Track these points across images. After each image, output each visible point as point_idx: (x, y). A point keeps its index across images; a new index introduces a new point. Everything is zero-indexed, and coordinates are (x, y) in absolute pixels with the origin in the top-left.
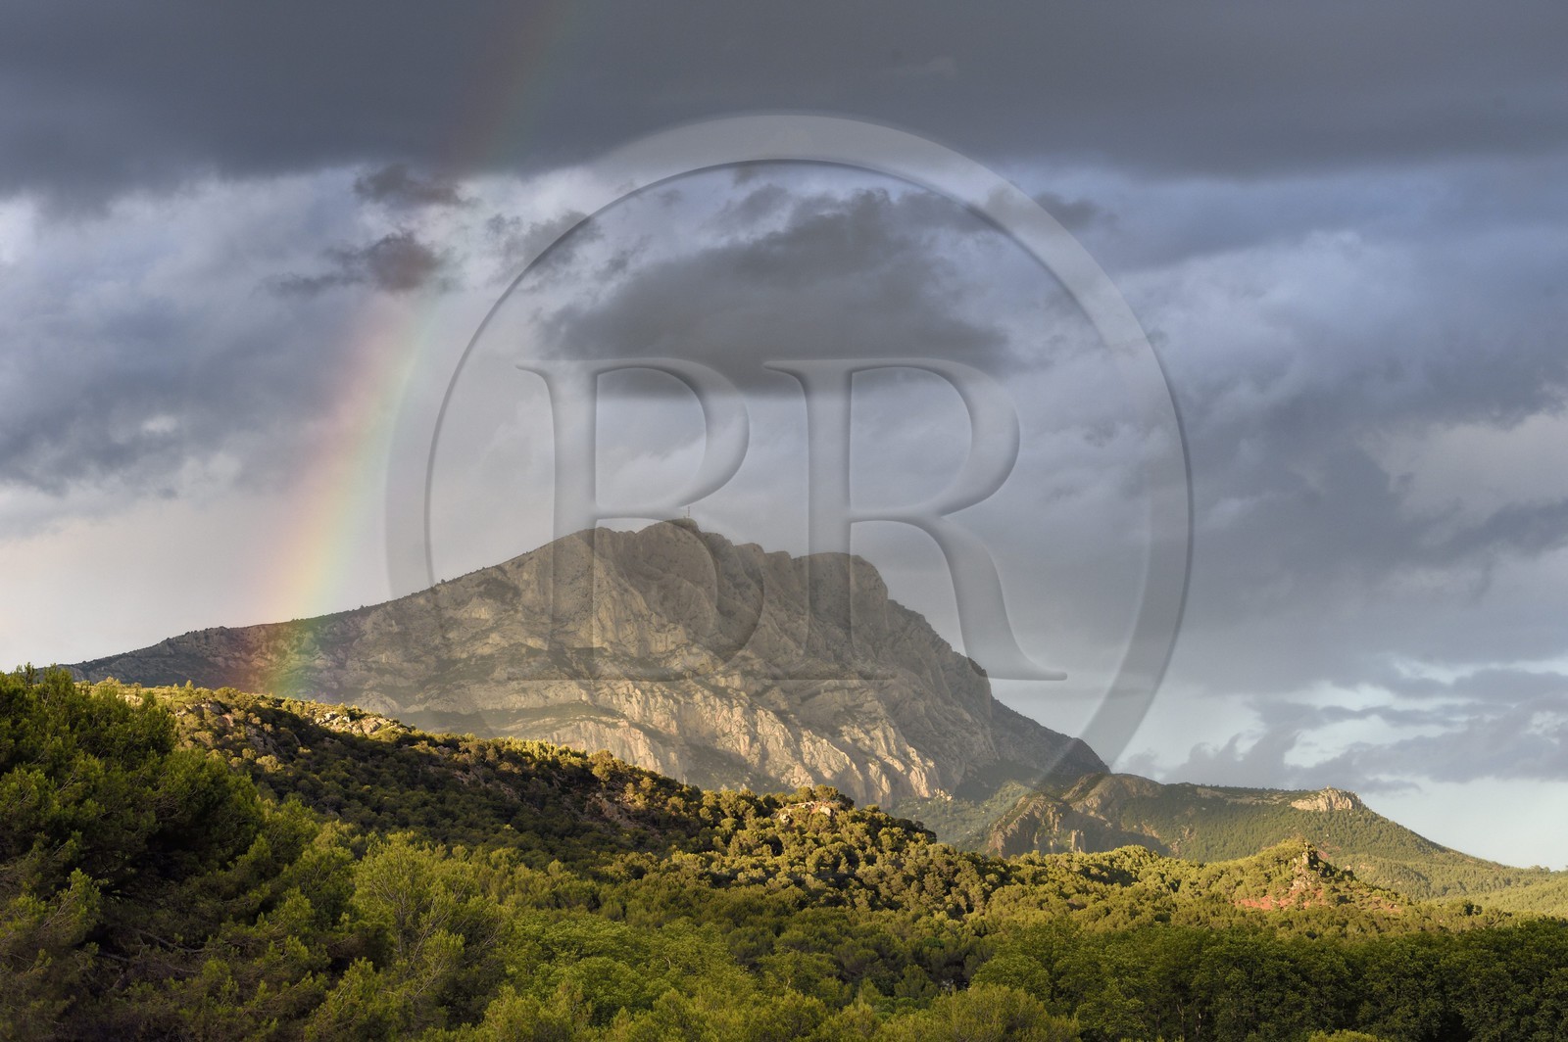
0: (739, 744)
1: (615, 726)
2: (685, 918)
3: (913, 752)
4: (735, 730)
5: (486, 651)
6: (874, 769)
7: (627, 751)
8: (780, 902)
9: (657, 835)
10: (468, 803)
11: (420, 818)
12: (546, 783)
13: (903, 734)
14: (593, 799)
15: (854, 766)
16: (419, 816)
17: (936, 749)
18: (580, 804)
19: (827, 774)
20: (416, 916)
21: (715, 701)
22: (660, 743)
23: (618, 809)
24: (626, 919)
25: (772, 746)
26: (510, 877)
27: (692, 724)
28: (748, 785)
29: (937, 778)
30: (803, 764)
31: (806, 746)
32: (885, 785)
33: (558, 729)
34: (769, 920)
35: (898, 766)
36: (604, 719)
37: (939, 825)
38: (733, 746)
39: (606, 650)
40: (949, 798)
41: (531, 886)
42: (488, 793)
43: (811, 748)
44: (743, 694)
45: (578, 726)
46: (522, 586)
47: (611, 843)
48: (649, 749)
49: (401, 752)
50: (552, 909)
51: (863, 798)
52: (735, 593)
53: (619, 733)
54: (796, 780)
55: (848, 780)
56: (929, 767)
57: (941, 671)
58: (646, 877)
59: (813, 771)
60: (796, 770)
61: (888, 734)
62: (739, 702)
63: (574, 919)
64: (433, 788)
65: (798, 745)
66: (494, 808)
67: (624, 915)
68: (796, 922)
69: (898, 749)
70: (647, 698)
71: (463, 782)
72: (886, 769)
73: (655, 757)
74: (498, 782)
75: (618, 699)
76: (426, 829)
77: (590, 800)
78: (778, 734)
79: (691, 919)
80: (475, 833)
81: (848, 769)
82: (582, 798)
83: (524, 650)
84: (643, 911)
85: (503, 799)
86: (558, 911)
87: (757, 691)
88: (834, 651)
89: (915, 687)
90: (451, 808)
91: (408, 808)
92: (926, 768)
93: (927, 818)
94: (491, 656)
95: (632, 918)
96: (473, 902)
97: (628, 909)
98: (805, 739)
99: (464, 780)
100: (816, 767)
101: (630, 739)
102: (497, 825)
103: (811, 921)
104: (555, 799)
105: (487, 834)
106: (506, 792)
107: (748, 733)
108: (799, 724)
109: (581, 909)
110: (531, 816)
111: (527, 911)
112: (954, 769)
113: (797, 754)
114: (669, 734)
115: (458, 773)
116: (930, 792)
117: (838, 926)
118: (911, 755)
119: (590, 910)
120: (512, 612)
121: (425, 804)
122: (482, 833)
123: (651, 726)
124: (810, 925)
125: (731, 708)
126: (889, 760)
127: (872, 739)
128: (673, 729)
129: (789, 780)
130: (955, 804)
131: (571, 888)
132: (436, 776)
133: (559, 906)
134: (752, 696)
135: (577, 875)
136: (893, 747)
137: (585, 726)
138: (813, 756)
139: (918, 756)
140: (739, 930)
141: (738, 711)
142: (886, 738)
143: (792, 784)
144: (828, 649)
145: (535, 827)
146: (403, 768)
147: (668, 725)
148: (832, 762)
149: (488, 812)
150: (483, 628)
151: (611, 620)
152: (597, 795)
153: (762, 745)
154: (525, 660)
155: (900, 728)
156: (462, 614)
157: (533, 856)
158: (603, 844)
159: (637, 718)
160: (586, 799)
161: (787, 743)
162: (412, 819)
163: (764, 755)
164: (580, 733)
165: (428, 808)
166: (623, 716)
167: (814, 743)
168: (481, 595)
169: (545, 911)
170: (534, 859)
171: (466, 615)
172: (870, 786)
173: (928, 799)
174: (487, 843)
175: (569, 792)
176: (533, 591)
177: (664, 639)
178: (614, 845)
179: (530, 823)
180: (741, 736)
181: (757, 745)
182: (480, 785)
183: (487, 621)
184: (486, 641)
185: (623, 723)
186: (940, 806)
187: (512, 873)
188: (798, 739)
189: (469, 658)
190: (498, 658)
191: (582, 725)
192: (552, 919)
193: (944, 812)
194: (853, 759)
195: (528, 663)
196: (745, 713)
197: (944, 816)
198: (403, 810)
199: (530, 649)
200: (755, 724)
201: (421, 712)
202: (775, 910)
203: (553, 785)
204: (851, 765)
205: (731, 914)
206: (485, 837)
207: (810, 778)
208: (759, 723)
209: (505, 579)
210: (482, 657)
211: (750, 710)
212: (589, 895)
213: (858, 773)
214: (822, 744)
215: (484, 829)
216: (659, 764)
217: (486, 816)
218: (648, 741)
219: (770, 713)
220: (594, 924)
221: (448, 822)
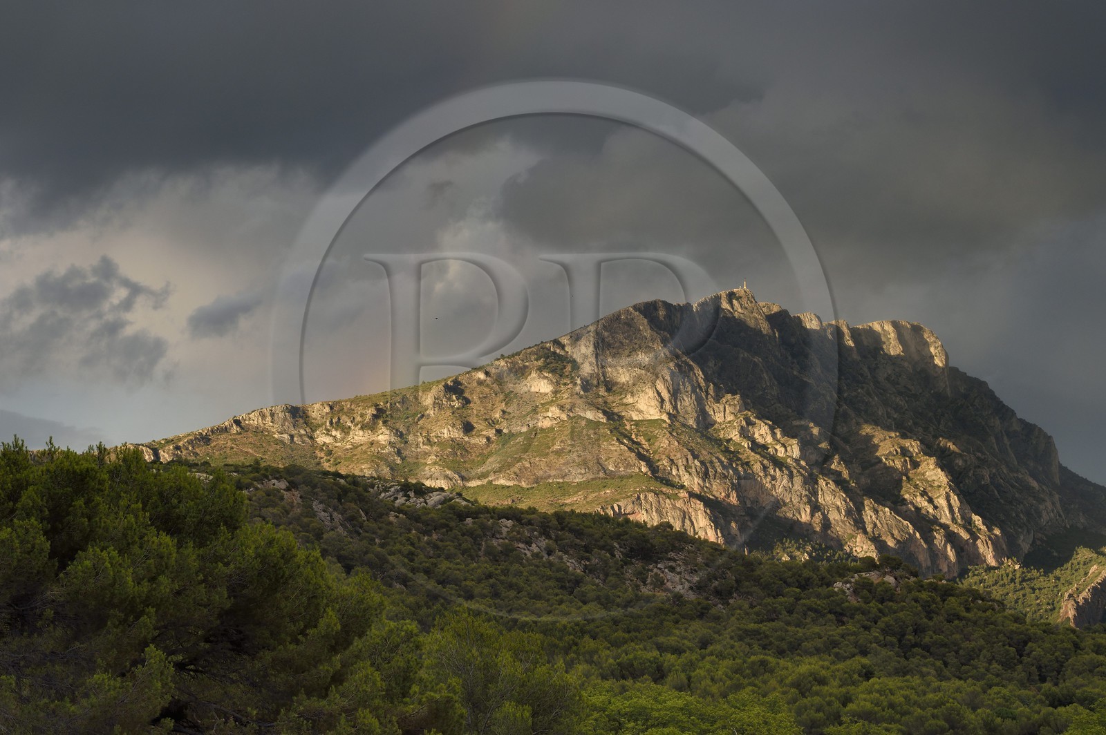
0: (800, 514)
1: (676, 497)
2: (751, 688)
3: (977, 520)
4: (795, 500)
5: (546, 424)
6: (939, 538)
7: (687, 522)
8: (845, 673)
9: (720, 605)
10: (531, 574)
11: (485, 591)
12: (608, 555)
13: (968, 503)
14: (655, 570)
15: (918, 535)
16: (483, 588)
17: (1002, 517)
18: (642, 576)
19: (891, 543)
20: (486, 686)
21: (775, 471)
22: (720, 513)
23: (680, 579)
24: (691, 690)
25: (833, 516)
26: (574, 648)
27: (752, 494)
28: (810, 555)
29: (1004, 546)
30: (865, 532)
31: (868, 515)
32: (951, 553)
33: (617, 501)
34: (835, 691)
35: (965, 535)
36: (664, 489)
37: (1007, 594)
38: (794, 515)
39: (665, 421)
40: (1017, 567)
41: (595, 657)
42: (551, 565)
43: (873, 517)
44: (803, 463)
45: (639, 498)
46: (579, 360)
47: (674, 614)
48: (710, 519)
49: (464, 525)
50: (617, 680)
51: (928, 568)
52: (793, 363)
53: (679, 504)
54: (859, 549)
55: (912, 549)
56: (996, 535)
57: (1005, 438)
58: (710, 648)
59: (877, 541)
60: (858, 540)
61: (952, 501)
62: (799, 472)
63: (638, 690)
64: (497, 561)
65: (860, 514)
66: (558, 580)
67: (689, 686)
68: (862, 692)
69: (963, 518)
70: (707, 469)
71: (525, 554)
72: (951, 537)
73: (716, 528)
74: (560, 553)
75: (678, 470)
76: (491, 601)
77: (652, 571)
78: (839, 503)
79: (756, 689)
80: (539, 604)
81: (912, 537)
82: (644, 568)
83: (583, 423)
84: (708, 682)
85: (566, 571)
86: (623, 682)
87: (817, 460)
88: (895, 419)
89: (979, 454)
90: (514, 580)
91: (473, 580)
92: (993, 536)
93: (995, 587)
94: (551, 429)
95: (697, 688)
96: (542, 670)
97: (692, 679)
98: (866, 509)
99: (527, 552)
100: (880, 536)
101: (690, 510)
102: (561, 596)
103: (878, 691)
104: (617, 570)
105: (551, 606)
106: (568, 564)
107: (809, 502)
108: (861, 493)
109: (646, 680)
110: (594, 587)
111: (592, 682)
112: (1022, 537)
113: (860, 524)
114: (729, 504)
115: (521, 545)
116: (997, 561)
117: (906, 697)
118: (977, 523)
119: (656, 681)
120: (571, 386)
121: (490, 576)
122: (546, 604)
123: (711, 497)
124: (878, 695)
125: (791, 476)
126: (954, 528)
127: (936, 507)
128: (733, 499)
129: (852, 549)
130: (1023, 573)
131: (635, 658)
132: (500, 548)
133: (624, 677)
134: (812, 465)
135: (641, 646)
136: (957, 514)
137: (646, 497)
138: (875, 525)
139: (984, 524)
140: (805, 700)
141: (798, 481)
142: (950, 507)
143: (855, 554)
144: (889, 417)
145: (598, 598)
146: (467, 541)
147: (728, 496)
148: (896, 532)
149: (551, 583)
150: (542, 402)
151: (669, 391)
152: (659, 566)
153: (823, 514)
154: (584, 432)
155: (965, 496)
156: (521, 388)
157: (598, 627)
158: (666, 615)
159: (696, 489)
160: (648, 570)
161: (849, 513)
162: (476, 591)
163: (827, 524)
164: (641, 505)
165: (492, 581)
166: (682, 487)
167: (876, 512)
168: (540, 369)
169: (610, 682)
170: (598, 630)
171: (525, 389)
172: (934, 554)
173: (994, 568)
174: (551, 614)
175: (631, 563)
176: (591, 364)
177: (722, 409)
178: (677, 616)
179: (592, 595)
180: (802, 506)
181: (818, 515)
182: (542, 557)
183: (547, 394)
184: (546, 414)
185: (683, 494)
186: (1008, 575)
187: (576, 644)
188: (860, 508)
189: (530, 432)
190: (557, 431)
191: (642, 496)
192: (617, 691)
193: (1013, 580)
194: (916, 528)
195: (587, 435)
196: (805, 483)
197: (1012, 585)
198: (468, 583)
199: (588, 420)
200: (815, 494)
201: (483, 486)
202: (840, 680)
203: (614, 556)
204: (914, 533)
205: (797, 685)
206: (549, 608)
207: (873, 547)
208: (820, 493)
209: (562, 353)
210: (542, 430)
211: (811, 482)
212: (654, 666)
213: (921, 540)
214: (884, 513)
215: (548, 600)
216: (720, 535)
217: (550, 587)
218: (708, 511)
219: (831, 482)
220: (660, 694)
221: (512, 593)
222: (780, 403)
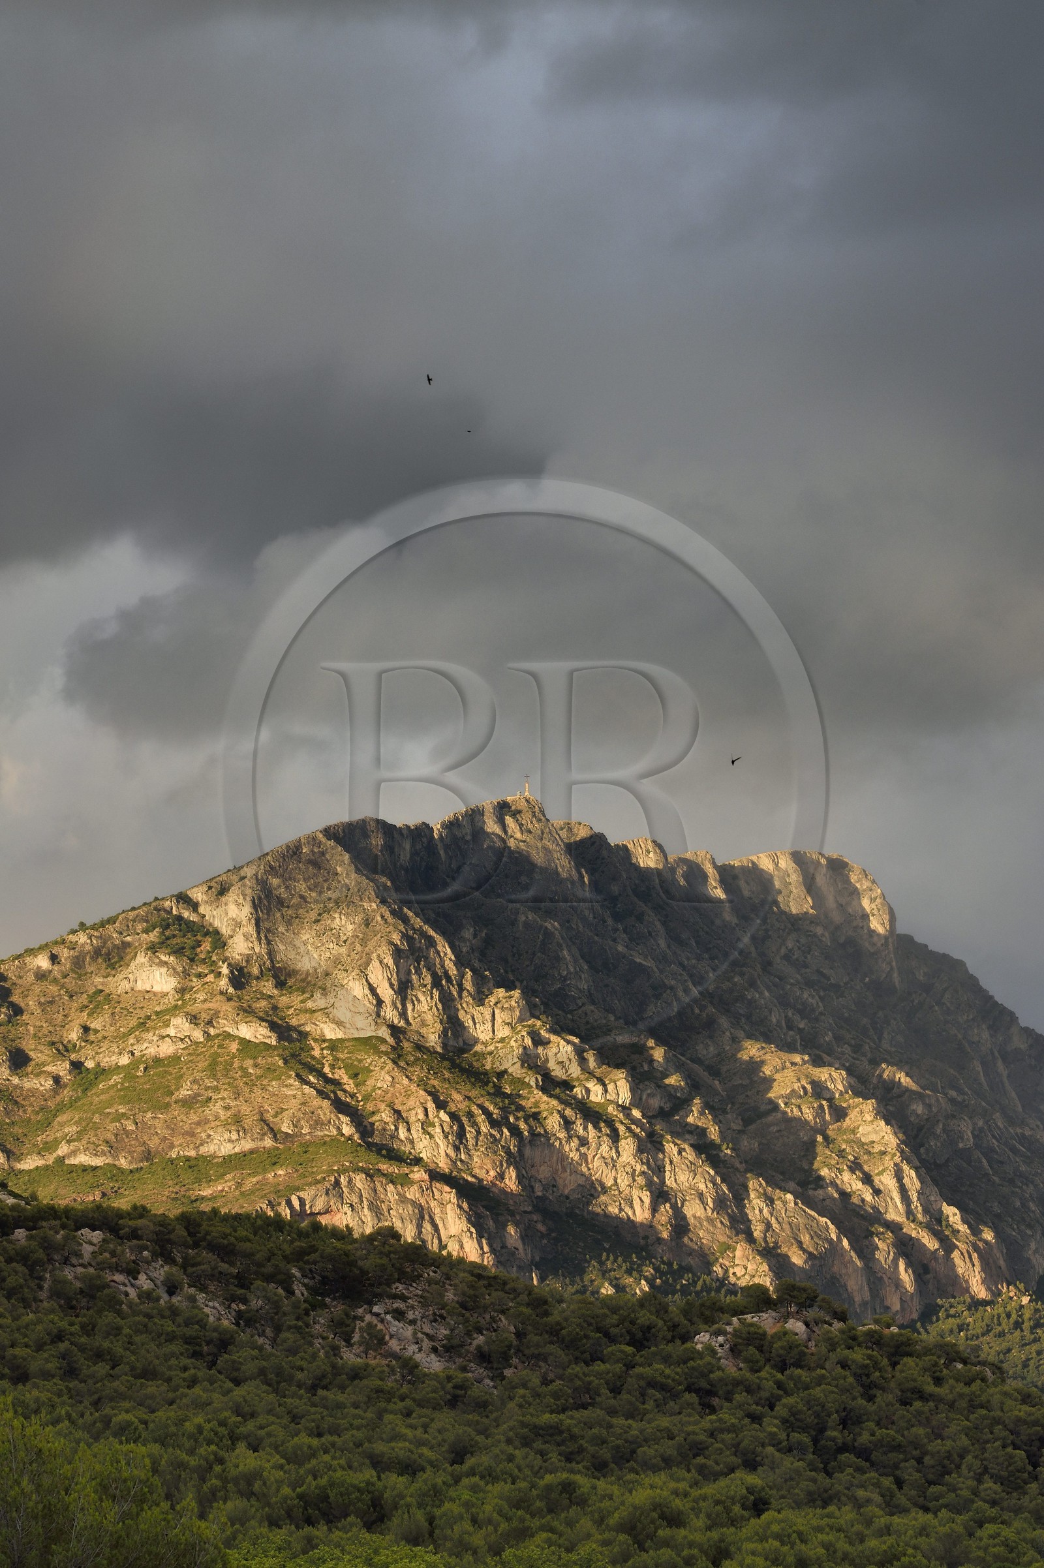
0: (632, 1207)
1: (405, 1181)
2: (544, 1535)
3: (952, 1214)
4: (624, 1182)
5: (166, 1049)
6: (883, 1248)
7: (427, 1226)
8: (718, 1502)
9: (487, 1381)
10: (138, 1332)
11: (49, 1366)
12: (280, 1291)
13: (936, 1183)
14: (368, 1317)
15: (845, 1243)
16: (47, 1361)
17: (997, 1208)
18: (343, 1329)
19: (797, 1259)
20: (46, 1550)
21: (585, 1129)
22: (486, 1208)
23: (415, 1334)
24: (434, 1542)
25: (693, 1210)
26: (218, 1468)
27: (544, 1172)
28: (651, 1283)
29: (1002, 1263)
30: (751, 1239)
31: (756, 1207)
32: (906, 1276)
33: (298, 1189)
34: (698, 1537)
35: (930, 1243)
36: (384, 1167)
37: (1009, 1350)
38: (621, 1210)
39: (384, 1041)
40: (1025, 1300)
41: (257, 1486)
42: (174, 1312)
43: (765, 1211)
44: (636, 1113)
45: (337, 1183)
46: (225, 930)
47: (402, 1399)
48: (469, 1221)
49: (10, 1242)
50: (297, 1527)
51: (864, 1304)
52: (616, 930)
53: (412, 1193)
54: (739, 1271)
55: (835, 1269)
56: (986, 1242)
57: (1000, 1063)
58: (470, 1462)
59: (771, 1254)
60: (738, 1253)
61: (906, 1181)
62: (629, 1129)
63: (337, 1545)
64: (72, 1308)
65: (741, 1207)
66: (188, 1341)
67: (431, 1534)
68: (748, 1539)
69: (926, 1211)
70: (462, 1128)
71: (127, 1294)
72: (906, 1247)
73: (480, 1236)
74: (192, 1291)
75: (409, 1130)
76: (61, 1385)
77: (362, 1319)
78: (702, 1187)
79: (554, 1537)
80: (152, 1388)
81: (834, 1247)
82: (347, 1315)
83: (234, 1047)
84: (467, 1526)
85: (202, 1323)
86: (308, 1530)
87: (661, 1108)
88: (800, 1031)
89: (953, 1093)
90: (106, 1344)
91: (27, 1346)
92: (980, 1244)
93: (987, 1338)
94: (175, 1059)
95: (446, 1538)
96: (152, 1515)
97: (437, 1522)
98: (752, 1195)
99: (130, 1290)
100: (777, 1246)
101: (433, 1204)
102: (193, 1371)
103: (778, 1537)
104: (298, 1319)
105: (175, 1390)
106: (207, 1310)
107: (649, 1185)
108: (742, 1167)
109: (352, 1525)
110: (255, 1352)
111: (251, 1532)
112: (1033, 1245)
113: (740, 1225)
114: (503, 1191)
115: (119, 1277)
116: (988, 1289)
117: (827, 1546)
118: (951, 1219)
119: (369, 1526)
120: (210, 978)
121: (59, 1337)
122: (164, 1387)
123: (470, 1179)
124: (777, 1544)
125: (615, 1137)
126: (911, 1230)
127: (877, 1192)
128: (511, 1182)
129: (726, 1271)
130: (1037, 1311)
131: (332, 1484)
132: (78, 1284)
133: (310, 1522)
134: (654, 1117)
135: (342, 1462)
136: (916, 1205)
137: (350, 1181)
138: (768, 1226)
139: (964, 1221)
140: (644, 1556)
141: (628, 1146)
142: (903, 1190)
143: (732, 1279)
144: (790, 1028)
145: (262, 1372)
146: (16, 1272)
147: (501, 1176)
148: (806, 1239)
149: (173, 1348)
150: (158, 1009)
151: (391, 985)
152: (376, 1309)
153: (674, 1207)
154: (236, 1064)
155: (928, 1171)
156: (119, 984)
157: (261, 1428)
158: (389, 1401)
159: (444, 1165)
160: (356, 1318)
161: (720, 1204)
162: (34, 1366)
163: (680, 1226)
164: (341, 1196)
165: (63, 1346)
166: (418, 1161)
167: (770, 1201)
168: (153, 948)
169: (283, 1531)
170: (262, 1433)
171: (125, 986)
172: (876, 1278)
173: (984, 1303)
174: (174, 1406)
175: (324, 1306)
176: (247, 937)
177: (488, 1017)
178: (408, 1402)
179: (250, 1368)
180: (636, 1193)
181: (665, 1209)
182: (158, 1299)
183: (166, 995)
184: (164, 1032)
185: (418, 1174)
186: (1009, 1316)
187: (221, 1461)
188: (741, 1195)
189: (134, 1065)
190: (186, 1063)
191: (343, 1181)
192: (297, 1547)
193: (1018, 1325)
194: (842, 1230)
195: (241, 1068)
196: (640, 1150)
197: (1017, 1333)
198: (18, 1351)
199: (245, 1043)
200: (660, 1170)
201: (47, 1167)
202: (709, 1516)
203: (293, 1293)
204: (839, 1240)
205: (630, 1527)
206: (171, 1395)
207: (765, 1267)
208: (668, 1167)
209: (194, 918)
210: (157, 1061)
211: (650, 1145)
212: (367, 1497)
213: (853, 1253)
214: (785, 1203)
215: (169, 1380)
216: (486, 1248)
217: (173, 1355)
218: (465, 1205)
219: (687, 1147)
220: (376, 1552)
221: (102, 1369)
222: (593, 1003)
